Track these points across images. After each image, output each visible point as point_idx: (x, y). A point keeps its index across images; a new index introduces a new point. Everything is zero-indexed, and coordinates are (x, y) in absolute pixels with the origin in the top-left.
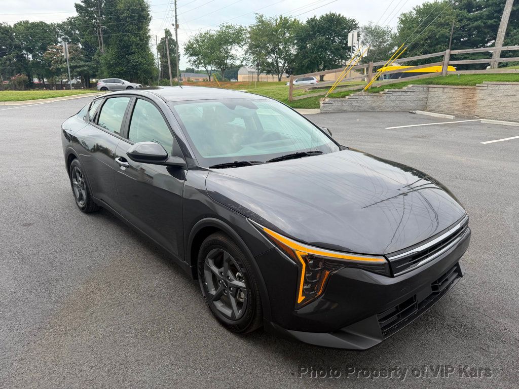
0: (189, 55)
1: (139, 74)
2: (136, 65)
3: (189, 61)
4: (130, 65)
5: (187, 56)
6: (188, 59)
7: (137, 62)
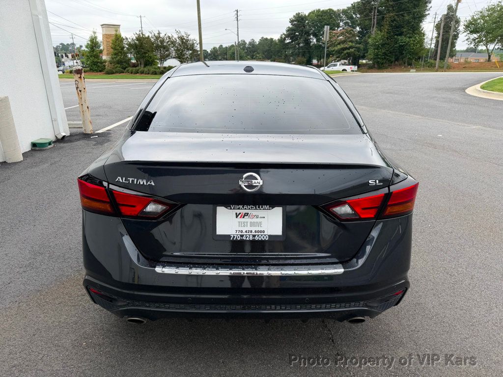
0: (468, 32)
1: (405, 55)
2: (402, 46)
3: (467, 39)
4: (397, 45)
5: (465, 34)
6: (467, 38)
7: (405, 42)
